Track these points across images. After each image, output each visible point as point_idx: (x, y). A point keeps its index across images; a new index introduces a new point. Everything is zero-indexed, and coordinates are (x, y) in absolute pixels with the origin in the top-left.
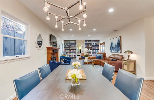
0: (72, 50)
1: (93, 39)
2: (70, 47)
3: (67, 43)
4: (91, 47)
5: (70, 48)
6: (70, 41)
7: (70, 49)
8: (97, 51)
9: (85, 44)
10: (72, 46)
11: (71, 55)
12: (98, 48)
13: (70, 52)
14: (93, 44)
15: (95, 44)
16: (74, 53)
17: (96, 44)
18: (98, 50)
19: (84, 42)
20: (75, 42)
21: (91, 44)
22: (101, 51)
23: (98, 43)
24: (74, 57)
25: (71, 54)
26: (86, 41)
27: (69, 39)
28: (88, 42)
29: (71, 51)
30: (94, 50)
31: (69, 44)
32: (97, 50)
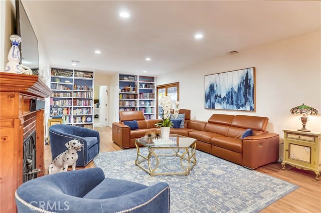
0: (78, 101)
2: (73, 90)
3: (62, 77)
4: (134, 92)
5: (73, 94)
6: (72, 71)
7: (73, 98)
8: (148, 103)
9: (121, 84)
10: (79, 87)
11: (75, 117)
12: (153, 96)
13: (73, 106)
14: (141, 85)
15: (144, 85)
16: (85, 112)
17: (146, 86)
18: (151, 103)
19: (119, 80)
20: (89, 75)
21: (134, 85)
23: (152, 84)
24: (86, 121)
25: (77, 112)
26: (122, 76)
28: (127, 78)
29: (75, 103)
30: (143, 103)
31: (71, 80)
32: (150, 101)
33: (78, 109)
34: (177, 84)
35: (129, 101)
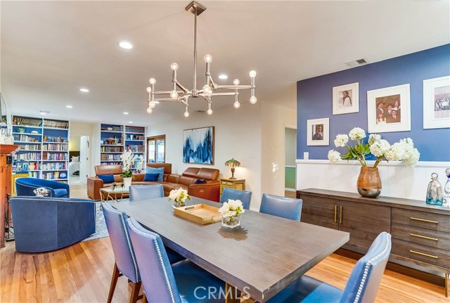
0: (49, 154)
1: (131, 123)
2: (42, 142)
3: (27, 126)
4: (120, 145)
5: (42, 146)
6: (42, 119)
7: (42, 151)
9: (103, 135)
10: (50, 138)
11: (45, 173)
12: (142, 148)
13: (42, 160)
14: (128, 136)
15: (132, 136)
16: (58, 167)
17: (135, 137)
18: (141, 156)
19: (100, 131)
20: (64, 124)
21: (119, 136)
22: (152, 157)
23: (142, 135)
24: (59, 177)
25: (48, 167)
26: (104, 126)
27: (43, 115)
28: (111, 129)
29: (45, 156)
31: (40, 131)
32: (139, 155)
33: (49, 164)
34: (163, 137)
35: (113, 154)
